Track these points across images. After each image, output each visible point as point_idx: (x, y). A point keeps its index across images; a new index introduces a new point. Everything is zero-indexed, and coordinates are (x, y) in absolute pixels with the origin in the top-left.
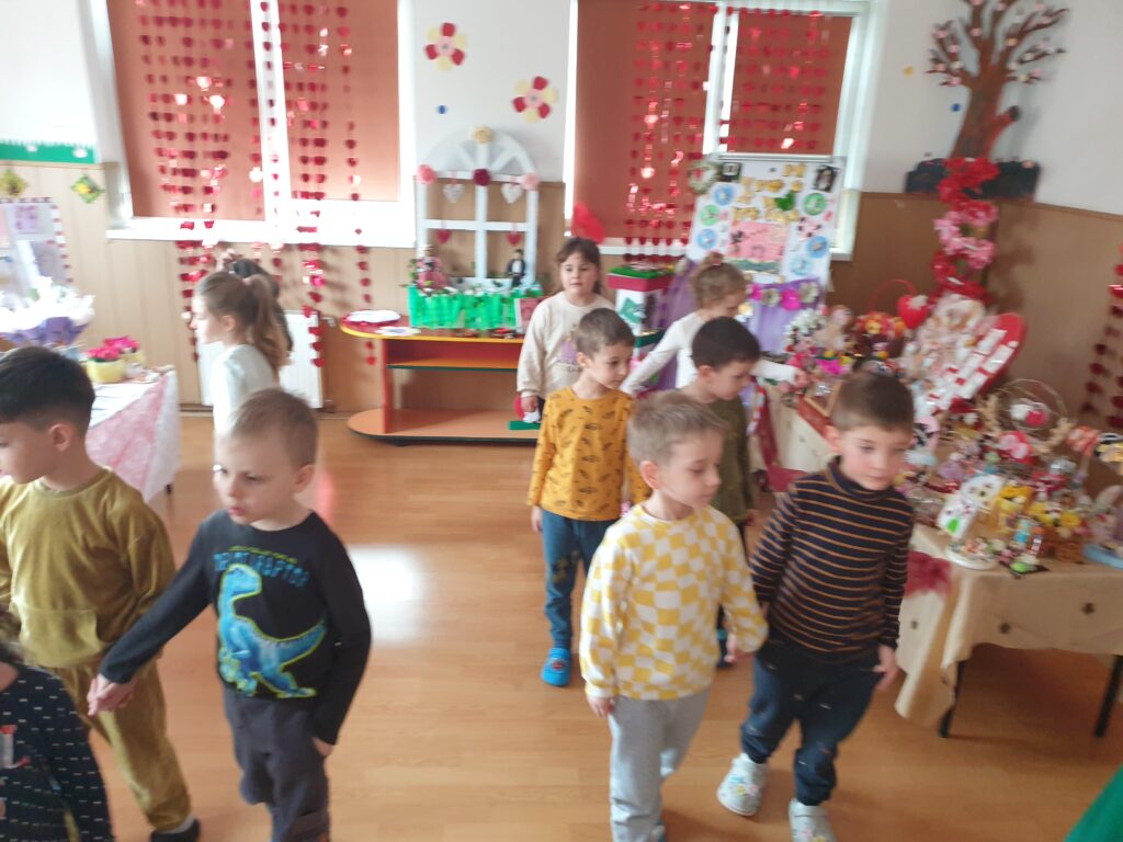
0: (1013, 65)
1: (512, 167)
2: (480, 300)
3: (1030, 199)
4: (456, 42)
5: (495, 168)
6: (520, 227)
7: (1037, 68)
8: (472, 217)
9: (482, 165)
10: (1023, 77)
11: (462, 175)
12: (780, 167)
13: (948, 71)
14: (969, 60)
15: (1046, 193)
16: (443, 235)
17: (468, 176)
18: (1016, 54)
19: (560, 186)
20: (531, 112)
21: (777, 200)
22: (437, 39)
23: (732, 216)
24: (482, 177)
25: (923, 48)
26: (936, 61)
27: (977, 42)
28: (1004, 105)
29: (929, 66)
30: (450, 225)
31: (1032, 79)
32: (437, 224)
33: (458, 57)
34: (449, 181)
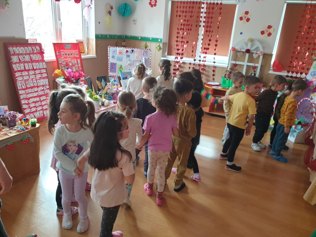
1: (257, 49)
4: (248, 16)
5: (252, 49)
6: (256, 65)
8: (244, 61)
9: (249, 48)
11: (242, 50)
16: (235, 65)
17: (244, 51)
19: (271, 55)
20: (266, 34)
22: (243, 15)
24: (248, 51)
30: (237, 63)
32: (234, 62)
33: (248, 20)
34: (239, 52)
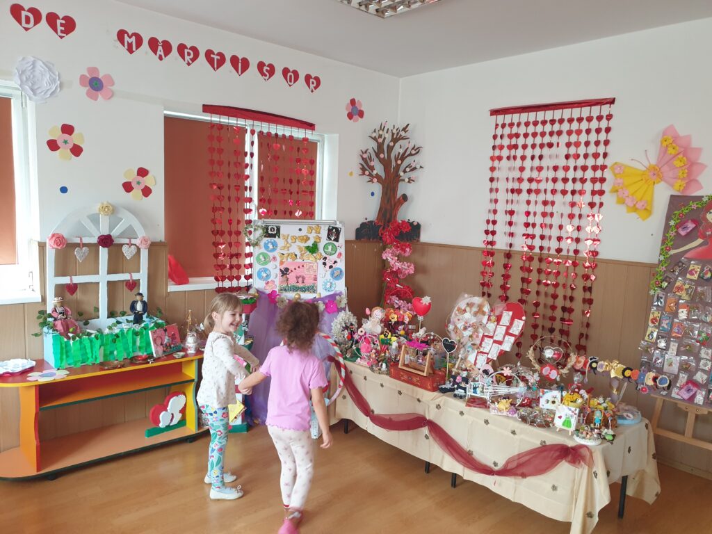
0: (401, 174)
1: (130, 233)
2: (117, 336)
3: (418, 241)
4: (75, 139)
5: (116, 233)
6: (135, 276)
7: (413, 175)
8: (95, 272)
9: (105, 231)
10: (407, 180)
11: (86, 240)
12: (305, 228)
13: (370, 175)
14: (379, 169)
15: (425, 237)
16: (72, 288)
17: (95, 240)
18: (402, 168)
20: (137, 192)
21: (308, 248)
22: (57, 135)
23: (279, 259)
24: (106, 241)
25: (356, 162)
26: (363, 170)
27: (381, 161)
28: (399, 194)
29: (360, 172)
30: (77, 279)
31: (410, 180)
32: (65, 280)
33: (77, 151)
34: (77, 245)
